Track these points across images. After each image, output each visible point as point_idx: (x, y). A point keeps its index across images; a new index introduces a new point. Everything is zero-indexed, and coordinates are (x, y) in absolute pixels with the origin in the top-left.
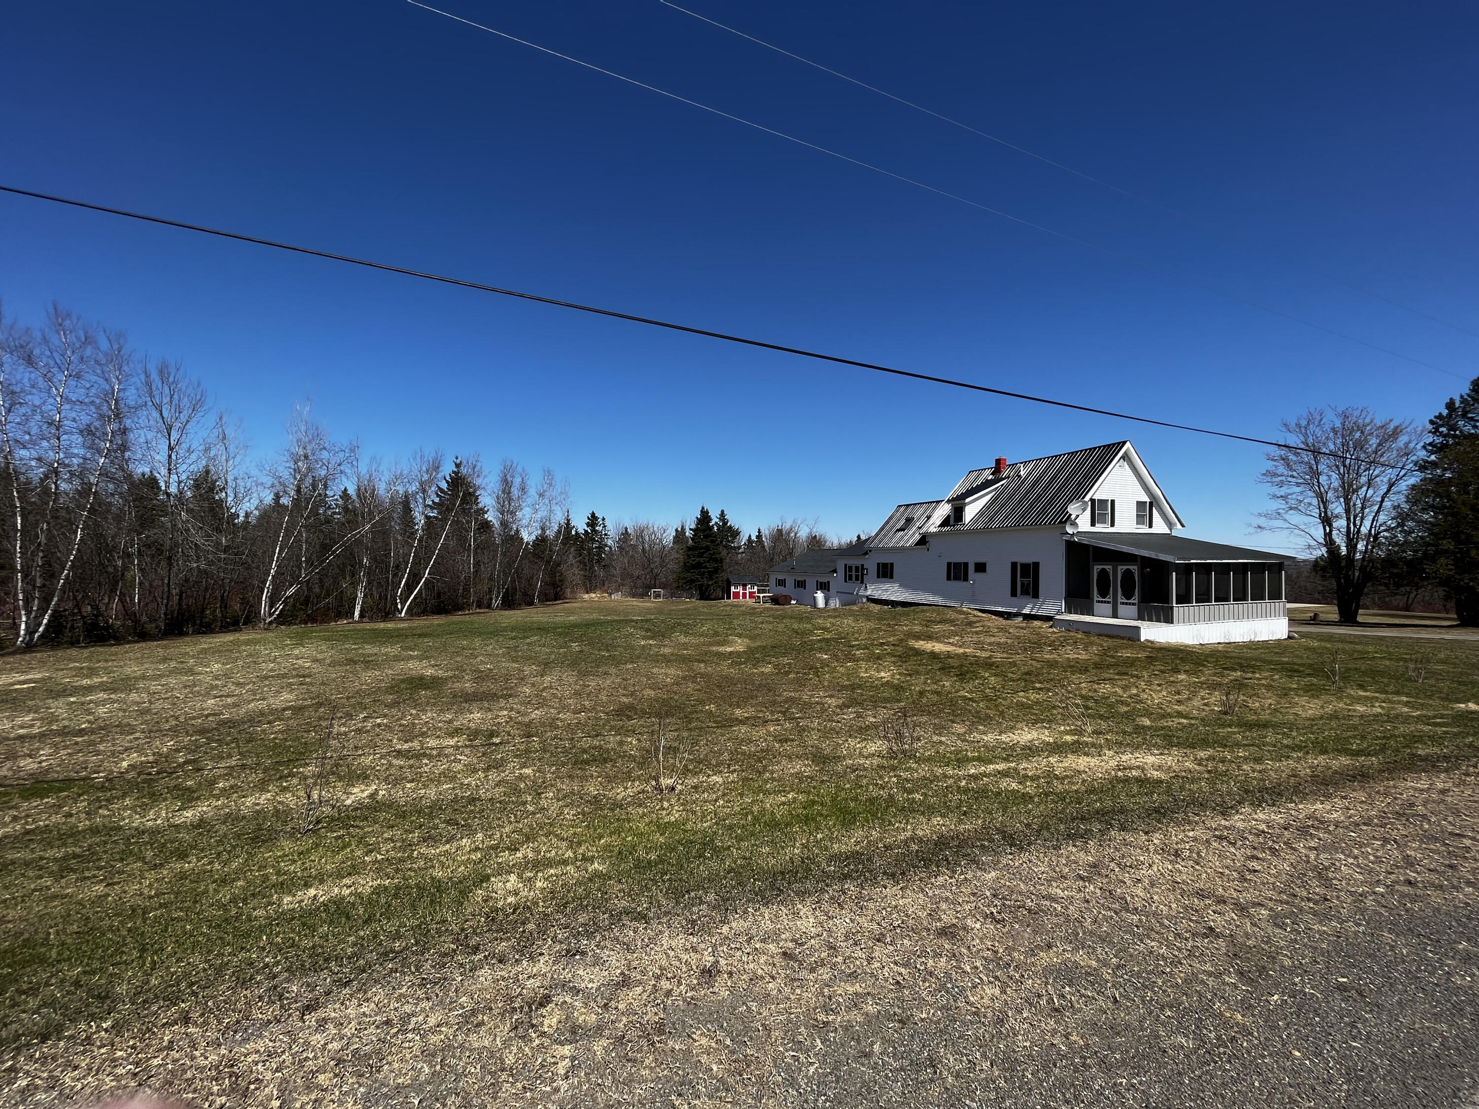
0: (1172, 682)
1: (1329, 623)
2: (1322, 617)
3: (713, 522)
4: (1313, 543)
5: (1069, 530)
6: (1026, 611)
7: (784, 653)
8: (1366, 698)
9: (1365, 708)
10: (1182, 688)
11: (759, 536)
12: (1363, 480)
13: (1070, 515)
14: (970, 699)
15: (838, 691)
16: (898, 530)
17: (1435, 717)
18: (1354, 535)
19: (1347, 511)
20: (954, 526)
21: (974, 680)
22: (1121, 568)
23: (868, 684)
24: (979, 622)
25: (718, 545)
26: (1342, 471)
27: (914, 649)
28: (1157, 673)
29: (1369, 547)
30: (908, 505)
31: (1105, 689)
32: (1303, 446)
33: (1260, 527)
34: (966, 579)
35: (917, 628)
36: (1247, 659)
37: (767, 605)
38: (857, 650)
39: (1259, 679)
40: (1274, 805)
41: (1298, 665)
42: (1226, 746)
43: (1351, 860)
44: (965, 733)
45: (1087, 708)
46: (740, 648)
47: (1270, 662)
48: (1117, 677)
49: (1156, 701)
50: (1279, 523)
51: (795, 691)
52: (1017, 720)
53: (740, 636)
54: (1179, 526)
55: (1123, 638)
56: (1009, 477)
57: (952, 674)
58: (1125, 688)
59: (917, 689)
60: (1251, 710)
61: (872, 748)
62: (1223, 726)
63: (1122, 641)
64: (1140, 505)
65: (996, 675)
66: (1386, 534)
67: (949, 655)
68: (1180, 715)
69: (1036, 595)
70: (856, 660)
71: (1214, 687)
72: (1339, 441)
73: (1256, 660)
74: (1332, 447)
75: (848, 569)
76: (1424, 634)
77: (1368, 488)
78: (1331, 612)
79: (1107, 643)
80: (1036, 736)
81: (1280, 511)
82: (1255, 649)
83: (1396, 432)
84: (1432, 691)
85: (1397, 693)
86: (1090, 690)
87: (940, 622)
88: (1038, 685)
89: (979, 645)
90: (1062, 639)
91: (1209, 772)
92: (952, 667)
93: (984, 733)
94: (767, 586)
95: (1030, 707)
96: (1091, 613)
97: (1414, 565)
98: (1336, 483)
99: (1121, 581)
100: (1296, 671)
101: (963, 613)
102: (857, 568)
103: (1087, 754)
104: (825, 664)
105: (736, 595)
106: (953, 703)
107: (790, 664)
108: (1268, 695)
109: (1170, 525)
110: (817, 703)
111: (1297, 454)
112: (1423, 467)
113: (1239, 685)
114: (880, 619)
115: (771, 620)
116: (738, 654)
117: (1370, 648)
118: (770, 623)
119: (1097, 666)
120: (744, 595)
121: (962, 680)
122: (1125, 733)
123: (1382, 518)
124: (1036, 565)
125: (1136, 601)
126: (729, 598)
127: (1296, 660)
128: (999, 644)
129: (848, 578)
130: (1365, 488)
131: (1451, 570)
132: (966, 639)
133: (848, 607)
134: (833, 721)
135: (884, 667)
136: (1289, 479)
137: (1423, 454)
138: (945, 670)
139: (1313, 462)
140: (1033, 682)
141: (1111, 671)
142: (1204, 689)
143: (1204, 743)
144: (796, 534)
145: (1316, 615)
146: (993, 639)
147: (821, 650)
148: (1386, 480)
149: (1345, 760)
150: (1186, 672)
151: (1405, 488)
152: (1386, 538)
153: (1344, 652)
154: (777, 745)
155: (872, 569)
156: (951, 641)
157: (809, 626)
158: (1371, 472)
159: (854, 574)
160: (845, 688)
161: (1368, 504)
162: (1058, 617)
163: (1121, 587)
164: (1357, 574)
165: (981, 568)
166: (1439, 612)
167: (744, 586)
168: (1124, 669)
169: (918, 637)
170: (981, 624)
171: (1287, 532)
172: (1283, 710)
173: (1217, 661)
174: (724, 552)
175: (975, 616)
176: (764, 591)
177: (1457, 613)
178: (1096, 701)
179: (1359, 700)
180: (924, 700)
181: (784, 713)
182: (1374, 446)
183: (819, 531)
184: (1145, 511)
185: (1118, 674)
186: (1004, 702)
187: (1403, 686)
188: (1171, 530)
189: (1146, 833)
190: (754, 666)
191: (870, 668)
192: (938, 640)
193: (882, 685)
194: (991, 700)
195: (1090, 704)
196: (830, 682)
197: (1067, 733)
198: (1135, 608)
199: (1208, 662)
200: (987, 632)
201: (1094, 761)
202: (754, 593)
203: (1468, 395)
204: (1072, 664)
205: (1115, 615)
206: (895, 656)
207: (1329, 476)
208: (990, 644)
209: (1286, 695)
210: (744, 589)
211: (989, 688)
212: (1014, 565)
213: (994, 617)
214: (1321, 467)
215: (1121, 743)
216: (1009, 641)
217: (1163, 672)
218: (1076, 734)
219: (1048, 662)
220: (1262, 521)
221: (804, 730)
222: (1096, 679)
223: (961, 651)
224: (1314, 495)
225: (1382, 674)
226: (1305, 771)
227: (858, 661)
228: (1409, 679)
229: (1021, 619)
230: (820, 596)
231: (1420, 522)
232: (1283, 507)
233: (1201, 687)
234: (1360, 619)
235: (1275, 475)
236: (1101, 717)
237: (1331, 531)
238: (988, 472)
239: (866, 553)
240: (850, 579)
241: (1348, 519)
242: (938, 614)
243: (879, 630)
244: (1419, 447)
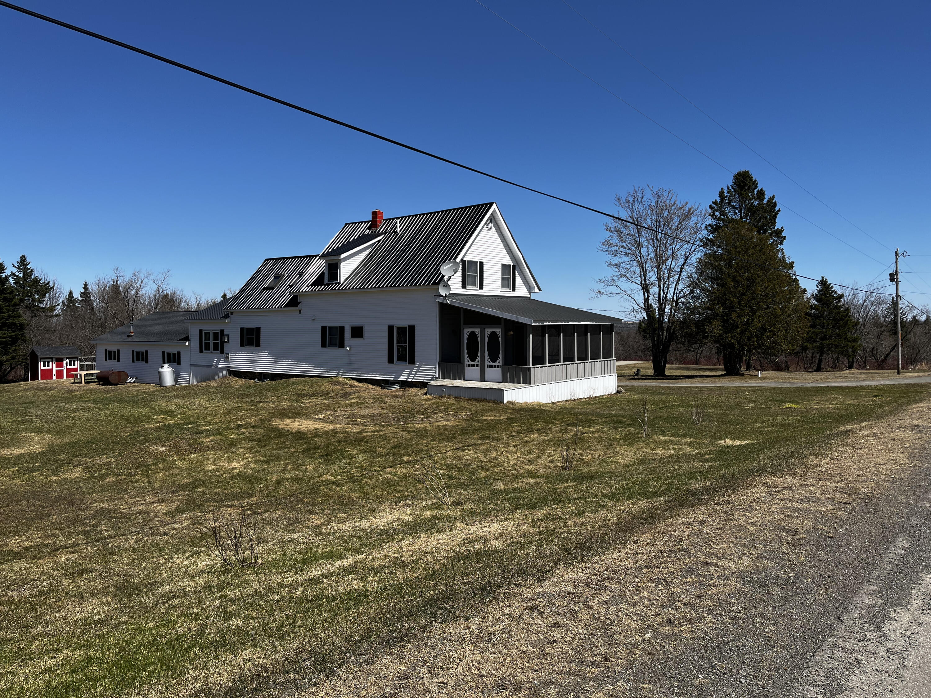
0: (526, 442)
1: (647, 377)
2: (643, 372)
3: (7, 272)
4: (637, 307)
5: (442, 292)
6: (403, 378)
7: (103, 450)
8: (665, 442)
9: (663, 451)
10: (534, 447)
11: (86, 294)
12: (669, 253)
13: (443, 276)
14: (333, 483)
15: (173, 492)
16: (266, 289)
17: (706, 454)
18: (663, 300)
19: (659, 279)
20: (328, 285)
21: (340, 460)
22: (488, 331)
23: (213, 479)
24: (355, 392)
25: (15, 305)
26: (656, 245)
27: (277, 430)
28: (514, 434)
29: (673, 311)
30: (277, 259)
31: (468, 455)
32: (631, 221)
33: (600, 292)
34: (342, 345)
35: (286, 404)
36: (586, 414)
37: (92, 386)
38: (207, 436)
39: (593, 432)
40: (582, 561)
41: (622, 416)
42: (560, 502)
43: (631, 609)
44: (323, 524)
45: (450, 477)
46: (37, 449)
47: (603, 416)
48: (479, 442)
49: (512, 463)
50: (613, 289)
51: (110, 500)
52: (380, 500)
53: (39, 431)
54: (537, 290)
55: (489, 401)
56: (386, 233)
57: (317, 456)
58: (486, 452)
59: (274, 478)
60: (585, 462)
61: (204, 562)
62: (562, 481)
63: (488, 404)
64: (505, 267)
65: (364, 452)
66: (683, 300)
67: (316, 434)
68: (531, 474)
69: (412, 361)
70: (202, 449)
71: (559, 443)
72: (654, 218)
73: (593, 415)
74: (650, 223)
75: (204, 335)
76: (706, 383)
77: (672, 259)
78: (647, 367)
79: (475, 407)
80: (397, 516)
81: (614, 278)
82: (593, 404)
83: (690, 213)
84: (706, 431)
85: (685, 436)
86: (455, 458)
87: (313, 395)
88: (406, 458)
89: (352, 420)
90: (435, 406)
91: (540, 533)
92: (319, 448)
93: (344, 522)
94: (94, 360)
95: (396, 484)
96: (462, 377)
97: (699, 325)
98: (652, 255)
99: (488, 343)
100: (621, 422)
101: (339, 383)
102: (215, 335)
103: (439, 531)
104: (159, 458)
105: (47, 374)
106: (314, 490)
107: (110, 463)
108: (598, 447)
109: (530, 289)
110: (140, 513)
111: (626, 227)
112: (706, 243)
113: (578, 439)
114: (242, 396)
115: (90, 405)
116: (32, 457)
117: (671, 398)
118: (89, 410)
119: (464, 432)
120: (60, 374)
121: (327, 462)
122: (480, 500)
123: (681, 285)
124: (412, 329)
125: (500, 364)
126: (35, 378)
127: (621, 413)
128: (372, 416)
129: (204, 347)
130: (670, 260)
131: (720, 329)
132: (339, 413)
133: (204, 384)
134: (158, 534)
135: (238, 455)
136: (622, 249)
137: (705, 232)
138: (309, 451)
139: (637, 235)
140: (401, 456)
141: (476, 436)
142: (551, 447)
143: (544, 501)
144: (137, 292)
145: (638, 370)
146: (367, 411)
147: (158, 441)
148: (683, 253)
149: (643, 504)
150: (538, 430)
151: (695, 261)
152: (683, 303)
153: (653, 402)
154: (66, 582)
155: (235, 336)
156: (322, 416)
157: (146, 411)
158: (674, 246)
159: (211, 341)
160: (183, 487)
161: (672, 274)
162: (432, 383)
163: (488, 350)
164: (665, 334)
165: (357, 332)
166: (715, 364)
167: (59, 362)
168: (486, 433)
169: (284, 414)
170: (356, 395)
171: (619, 296)
172: (608, 460)
173: (563, 418)
174: (26, 316)
175: (351, 386)
176: (90, 367)
177: (725, 365)
178: (460, 470)
179: (660, 444)
180: (281, 491)
181: (86, 534)
182: (676, 224)
183: (170, 287)
184: (509, 275)
185: (481, 438)
186: (369, 482)
187: (689, 429)
188: (530, 293)
189: (467, 619)
190: (54, 472)
191: (220, 458)
192: (308, 416)
193: (232, 478)
194: (357, 480)
195: (454, 473)
196: (164, 481)
197: (428, 508)
198: (500, 370)
199: (556, 419)
200: (363, 404)
201: (443, 538)
202: (76, 370)
203: (732, 187)
204: (441, 431)
205: (483, 379)
206: (254, 440)
207: (648, 248)
208: (364, 417)
209: (611, 445)
210: (59, 364)
211: (356, 468)
212: (391, 329)
213: (371, 386)
214: (642, 240)
215: (474, 512)
216: (384, 412)
217: (519, 432)
218: (436, 508)
219: (419, 431)
220: (601, 287)
221: (112, 553)
222: (461, 445)
223: (331, 427)
224: (637, 264)
225: (676, 419)
226: (612, 520)
227: (205, 451)
228: (692, 423)
229: (398, 387)
230: (167, 371)
231: (704, 290)
232: (616, 274)
233: (548, 445)
234: (667, 373)
235: (612, 245)
236: (463, 486)
237: (648, 296)
238: (364, 226)
239: (227, 316)
240: (207, 348)
241: (660, 286)
242: (311, 387)
243: (239, 409)
244: (703, 227)
